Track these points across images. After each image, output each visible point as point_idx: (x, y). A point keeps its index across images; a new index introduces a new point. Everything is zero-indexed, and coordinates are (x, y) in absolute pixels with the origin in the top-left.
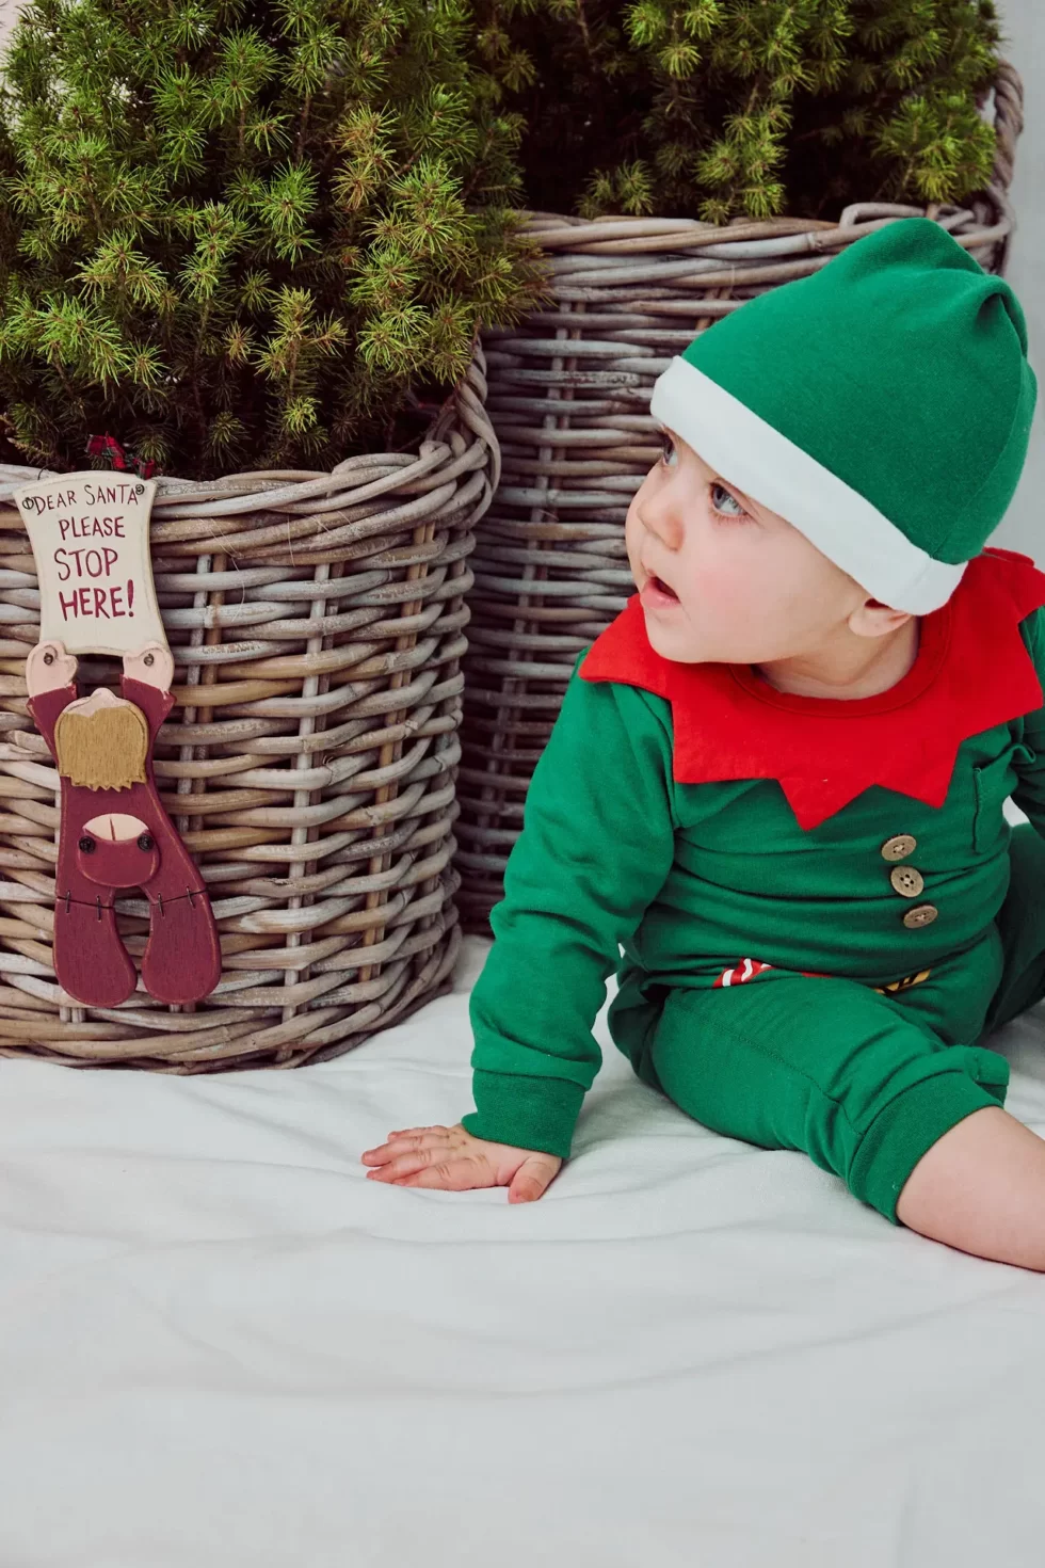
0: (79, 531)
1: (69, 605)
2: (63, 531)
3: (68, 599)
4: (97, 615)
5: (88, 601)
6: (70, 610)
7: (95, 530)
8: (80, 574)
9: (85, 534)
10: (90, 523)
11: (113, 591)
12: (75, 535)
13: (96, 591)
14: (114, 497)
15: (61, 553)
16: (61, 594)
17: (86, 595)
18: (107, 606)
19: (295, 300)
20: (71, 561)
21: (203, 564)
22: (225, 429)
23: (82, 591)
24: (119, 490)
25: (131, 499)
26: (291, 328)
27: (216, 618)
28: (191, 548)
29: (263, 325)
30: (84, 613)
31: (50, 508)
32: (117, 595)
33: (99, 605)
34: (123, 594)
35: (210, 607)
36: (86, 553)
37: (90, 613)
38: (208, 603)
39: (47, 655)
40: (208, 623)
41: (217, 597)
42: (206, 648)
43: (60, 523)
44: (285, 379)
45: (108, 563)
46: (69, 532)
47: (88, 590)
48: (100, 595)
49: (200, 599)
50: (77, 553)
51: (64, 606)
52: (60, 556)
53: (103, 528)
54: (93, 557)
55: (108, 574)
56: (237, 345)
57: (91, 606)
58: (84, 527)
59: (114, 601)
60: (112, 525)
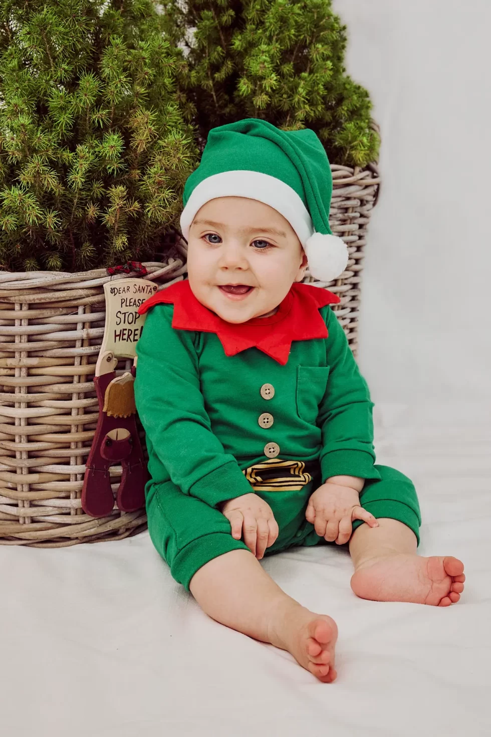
0: (128, 304)
1: (118, 336)
2: (122, 303)
3: (118, 333)
4: (127, 341)
5: (125, 334)
6: (118, 338)
7: (134, 304)
8: (124, 323)
9: (130, 306)
10: (133, 301)
11: (135, 330)
12: (126, 306)
13: (129, 330)
14: (144, 290)
15: (119, 313)
16: (115, 331)
17: (125, 332)
18: (132, 337)
19: (118, 191)
20: (122, 316)
21: (80, 310)
22: (88, 249)
23: (124, 330)
24: (146, 287)
25: (149, 292)
26: (117, 203)
27: (88, 334)
28: (75, 303)
29: (104, 202)
30: (123, 339)
31: (119, 293)
32: (136, 332)
33: (129, 336)
34: (138, 332)
35: (85, 329)
36: (128, 313)
37: (125, 339)
38: (83, 328)
39: (109, 357)
40: (85, 336)
41: (87, 325)
42: (84, 348)
43: (122, 300)
44: (112, 228)
45: (136, 319)
46: (124, 305)
47: (126, 330)
48: (130, 332)
49: (79, 326)
50: (125, 313)
51: (116, 336)
52: (119, 315)
53: (137, 303)
54: (131, 315)
55: (135, 323)
56: (92, 211)
57: (125, 337)
58: (130, 302)
59: (135, 335)
60: (140, 302)
